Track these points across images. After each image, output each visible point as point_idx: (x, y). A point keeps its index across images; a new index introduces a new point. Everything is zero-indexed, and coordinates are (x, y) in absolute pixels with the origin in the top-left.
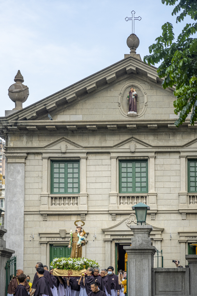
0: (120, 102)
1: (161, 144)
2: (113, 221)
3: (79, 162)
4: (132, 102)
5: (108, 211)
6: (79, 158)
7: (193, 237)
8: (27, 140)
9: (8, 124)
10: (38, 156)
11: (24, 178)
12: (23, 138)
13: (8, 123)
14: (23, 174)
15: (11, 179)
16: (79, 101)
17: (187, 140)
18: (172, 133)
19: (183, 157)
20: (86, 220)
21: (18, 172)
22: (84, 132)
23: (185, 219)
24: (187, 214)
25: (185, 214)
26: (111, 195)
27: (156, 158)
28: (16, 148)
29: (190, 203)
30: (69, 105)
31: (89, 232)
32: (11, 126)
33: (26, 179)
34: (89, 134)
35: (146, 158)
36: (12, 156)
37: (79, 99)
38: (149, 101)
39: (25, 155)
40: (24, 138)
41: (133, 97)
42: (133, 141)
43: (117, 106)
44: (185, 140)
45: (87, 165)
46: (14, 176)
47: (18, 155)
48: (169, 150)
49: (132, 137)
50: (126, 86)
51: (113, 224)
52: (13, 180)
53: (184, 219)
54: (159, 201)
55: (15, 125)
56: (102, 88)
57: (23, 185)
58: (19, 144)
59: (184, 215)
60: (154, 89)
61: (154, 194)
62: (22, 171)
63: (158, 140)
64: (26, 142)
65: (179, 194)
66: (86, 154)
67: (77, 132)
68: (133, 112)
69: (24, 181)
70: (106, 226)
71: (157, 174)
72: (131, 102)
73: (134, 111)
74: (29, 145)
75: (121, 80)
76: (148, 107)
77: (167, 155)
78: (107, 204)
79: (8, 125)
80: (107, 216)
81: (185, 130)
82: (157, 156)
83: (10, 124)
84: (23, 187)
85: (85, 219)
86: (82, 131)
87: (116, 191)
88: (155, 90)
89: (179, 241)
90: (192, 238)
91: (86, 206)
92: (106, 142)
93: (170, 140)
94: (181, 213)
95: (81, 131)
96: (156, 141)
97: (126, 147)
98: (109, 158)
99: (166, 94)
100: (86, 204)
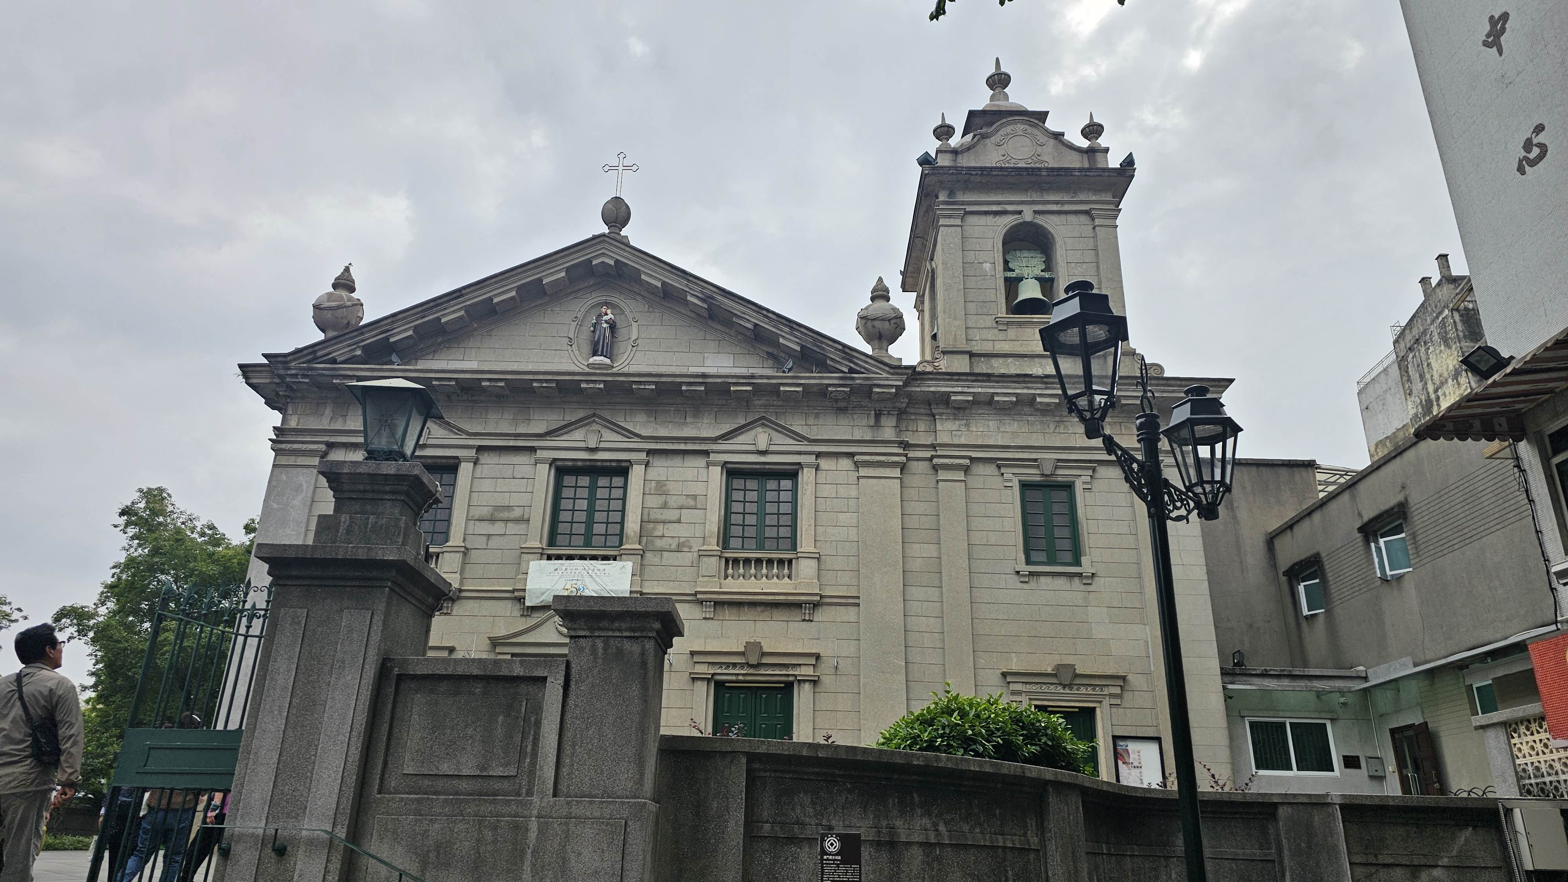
0: (572, 337)
1: (663, 432)
2: (524, 619)
3: (457, 470)
4: (602, 337)
5: (513, 591)
6: (457, 461)
7: (727, 665)
8: (333, 415)
9: (289, 372)
10: (355, 451)
11: (308, 504)
12: (326, 408)
13: (289, 369)
14: (310, 494)
15: (275, 506)
16: (475, 329)
17: (728, 426)
18: (693, 409)
19: (715, 464)
20: (454, 613)
21: (298, 489)
22: (476, 398)
23: (712, 619)
24: (718, 604)
25: (712, 603)
26: (525, 551)
27: (650, 465)
28: (301, 432)
29: (726, 577)
30: (449, 337)
31: (456, 646)
32: (296, 376)
33: (313, 506)
34: (489, 405)
35: (624, 464)
36: (289, 450)
37: (476, 325)
38: (643, 336)
39: (323, 447)
40: (328, 408)
41: (605, 325)
42: (595, 424)
43: (566, 345)
44: (723, 426)
45: (473, 478)
46: (284, 498)
47: (304, 446)
48: (682, 447)
49: (594, 415)
50: (590, 302)
51: (522, 624)
52: (280, 508)
53: (708, 616)
54: (647, 569)
55: (304, 376)
56: (533, 305)
57: (305, 521)
58: (312, 423)
59: (710, 607)
60: (656, 310)
61: (636, 552)
62: (307, 487)
63: (656, 424)
64: (329, 419)
65: (701, 553)
66: (475, 451)
67: (460, 398)
68: (602, 358)
69: (307, 511)
70: (501, 631)
71: (649, 504)
72: (599, 337)
73: (605, 356)
74: (338, 426)
75: (580, 290)
76: (639, 349)
77: (677, 461)
78: (513, 575)
79: (287, 375)
80: (509, 604)
81: (724, 403)
82: (651, 461)
83: (293, 372)
84: (304, 525)
85: (452, 610)
86: (472, 396)
87: (541, 542)
88: (658, 314)
89: (692, 676)
90: (725, 669)
91: (458, 576)
92: (529, 424)
93: (685, 424)
94: (702, 602)
95: (470, 397)
96: (653, 424)
97: (577, 436)
98: (533, 461)
99: (684, 324)
100: (459, 573)
